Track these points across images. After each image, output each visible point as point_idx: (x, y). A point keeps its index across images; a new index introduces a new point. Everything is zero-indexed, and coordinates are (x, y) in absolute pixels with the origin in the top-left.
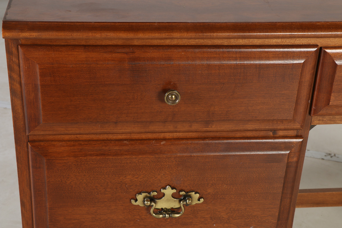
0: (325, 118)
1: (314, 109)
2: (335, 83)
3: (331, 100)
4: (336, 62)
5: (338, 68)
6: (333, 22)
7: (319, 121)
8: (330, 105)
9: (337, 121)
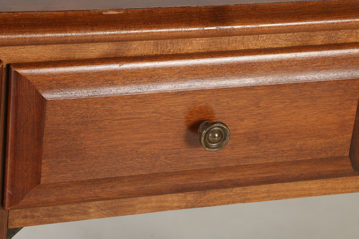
0: (37, 212)
1: (10, 195)
2: (46, 139)
3: (42, 174)
4: (43, 95)
5: (48, 106)
6: (27, 12)
7: (24, 218)
8: (41, 183)
9: (63, 216)
